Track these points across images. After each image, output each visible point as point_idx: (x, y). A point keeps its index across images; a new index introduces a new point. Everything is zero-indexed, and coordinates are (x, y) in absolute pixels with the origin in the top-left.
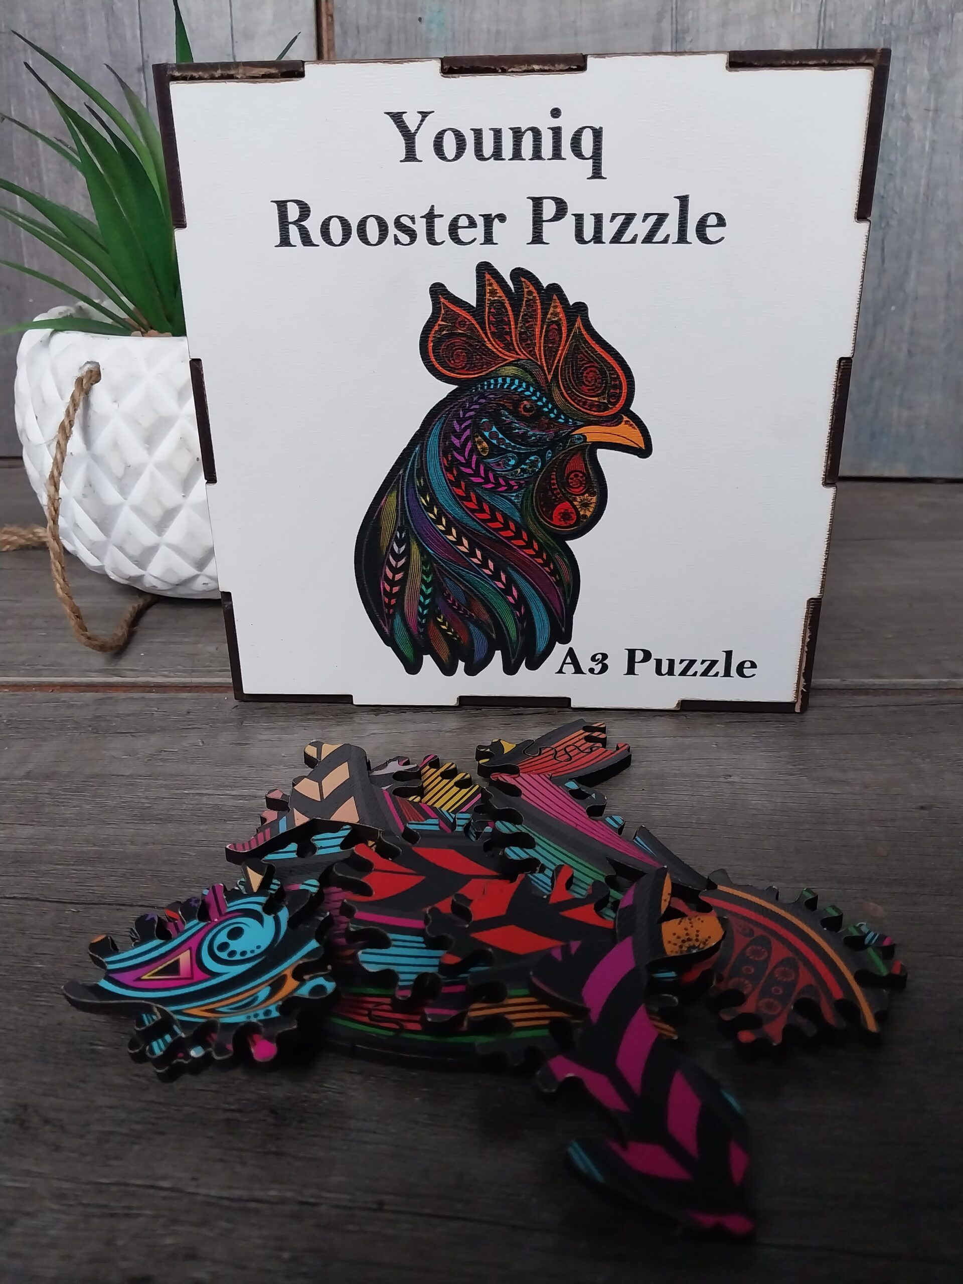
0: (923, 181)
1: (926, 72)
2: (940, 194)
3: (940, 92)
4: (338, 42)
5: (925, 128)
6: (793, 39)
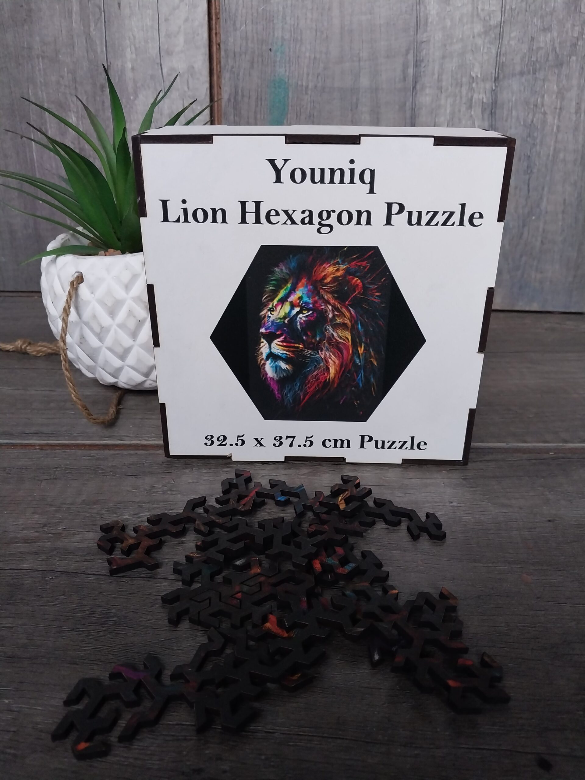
0: (552, 148)
1: (555, 87)
2: (561, 155)
3: (563, 99)
4: (223, 61)
5: (554, 118)
6: (482, 67)
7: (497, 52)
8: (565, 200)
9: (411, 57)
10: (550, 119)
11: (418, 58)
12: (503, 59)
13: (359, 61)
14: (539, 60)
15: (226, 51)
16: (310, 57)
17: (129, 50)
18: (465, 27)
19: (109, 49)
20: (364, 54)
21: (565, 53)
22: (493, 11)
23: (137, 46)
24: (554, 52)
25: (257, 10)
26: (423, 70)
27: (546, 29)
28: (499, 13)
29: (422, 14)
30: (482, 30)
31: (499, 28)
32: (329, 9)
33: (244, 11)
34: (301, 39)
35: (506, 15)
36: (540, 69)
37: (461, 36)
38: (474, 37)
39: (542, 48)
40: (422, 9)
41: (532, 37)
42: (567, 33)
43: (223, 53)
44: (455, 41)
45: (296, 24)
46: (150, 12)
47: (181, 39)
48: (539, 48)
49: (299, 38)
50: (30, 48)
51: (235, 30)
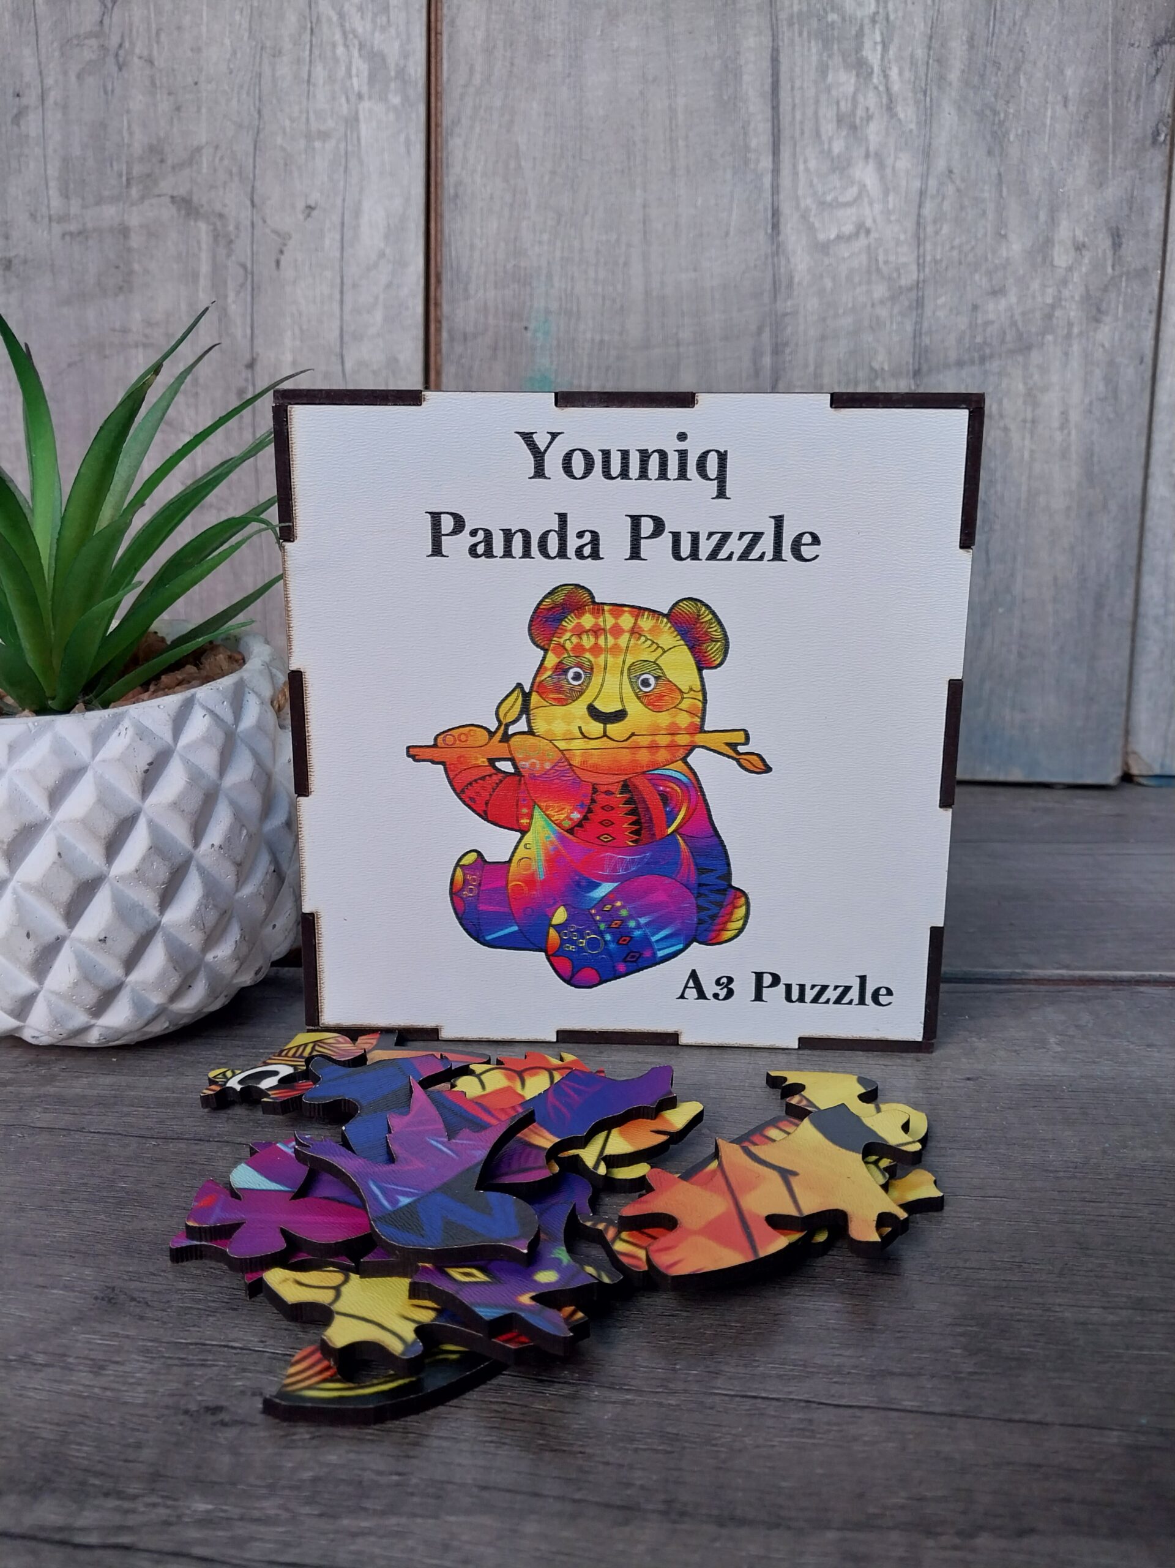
0: (1024, 488)
1: (1021, 386)
2: (1042, 500)
3: (1035, 405)
4: (445, 347)
5: (1023, 439)
6: (890, 353)
7: (915, 330)
8: (1055, 579)
9: (766, 337)
10: (1015, 437)
11: (779, 340)
12: (926, 340)
13: (678, 345)
14: (989, 340)
15: (450, 332)
16: (593, 340)
17: (289, 333)
18: (858, 290)
19: (256, 332)
20: (686, 335)
21: (1033, 330)
22: (905, 265)
23: (305, 327)
24: (1014, 329)
25: (505, 266)
26: (788, 358)
27: (997, 292)
28: (914, 267)
29: (782, 270)
30: (887, 294)
31: (915, 291)
32: (626, 264)
33: (483, 269)
34: (578, 311)
35: (927, 270)
36: (992, 356)
37: (850, 305)
38: (873, 305)
39: (992, 322)
40: (783, 262)
41: (973, 305)
42: (1034, 297)
43: (445, 335)
44: (841, 311)
45: (569, 288)
46: (328, 274)
47: (378, 316)
48: (988, 323)
49: (575, 309)
50: (125, 331)
51: (467, 298)
